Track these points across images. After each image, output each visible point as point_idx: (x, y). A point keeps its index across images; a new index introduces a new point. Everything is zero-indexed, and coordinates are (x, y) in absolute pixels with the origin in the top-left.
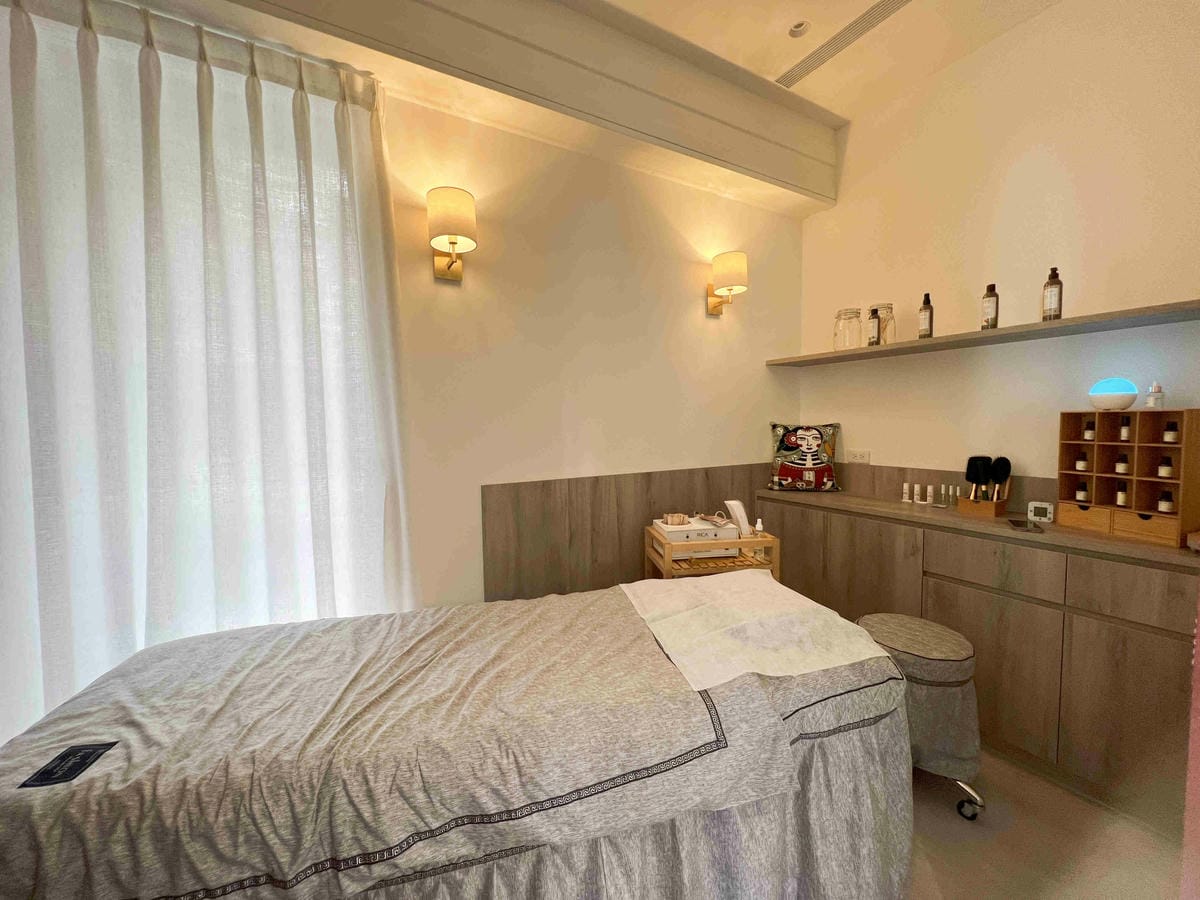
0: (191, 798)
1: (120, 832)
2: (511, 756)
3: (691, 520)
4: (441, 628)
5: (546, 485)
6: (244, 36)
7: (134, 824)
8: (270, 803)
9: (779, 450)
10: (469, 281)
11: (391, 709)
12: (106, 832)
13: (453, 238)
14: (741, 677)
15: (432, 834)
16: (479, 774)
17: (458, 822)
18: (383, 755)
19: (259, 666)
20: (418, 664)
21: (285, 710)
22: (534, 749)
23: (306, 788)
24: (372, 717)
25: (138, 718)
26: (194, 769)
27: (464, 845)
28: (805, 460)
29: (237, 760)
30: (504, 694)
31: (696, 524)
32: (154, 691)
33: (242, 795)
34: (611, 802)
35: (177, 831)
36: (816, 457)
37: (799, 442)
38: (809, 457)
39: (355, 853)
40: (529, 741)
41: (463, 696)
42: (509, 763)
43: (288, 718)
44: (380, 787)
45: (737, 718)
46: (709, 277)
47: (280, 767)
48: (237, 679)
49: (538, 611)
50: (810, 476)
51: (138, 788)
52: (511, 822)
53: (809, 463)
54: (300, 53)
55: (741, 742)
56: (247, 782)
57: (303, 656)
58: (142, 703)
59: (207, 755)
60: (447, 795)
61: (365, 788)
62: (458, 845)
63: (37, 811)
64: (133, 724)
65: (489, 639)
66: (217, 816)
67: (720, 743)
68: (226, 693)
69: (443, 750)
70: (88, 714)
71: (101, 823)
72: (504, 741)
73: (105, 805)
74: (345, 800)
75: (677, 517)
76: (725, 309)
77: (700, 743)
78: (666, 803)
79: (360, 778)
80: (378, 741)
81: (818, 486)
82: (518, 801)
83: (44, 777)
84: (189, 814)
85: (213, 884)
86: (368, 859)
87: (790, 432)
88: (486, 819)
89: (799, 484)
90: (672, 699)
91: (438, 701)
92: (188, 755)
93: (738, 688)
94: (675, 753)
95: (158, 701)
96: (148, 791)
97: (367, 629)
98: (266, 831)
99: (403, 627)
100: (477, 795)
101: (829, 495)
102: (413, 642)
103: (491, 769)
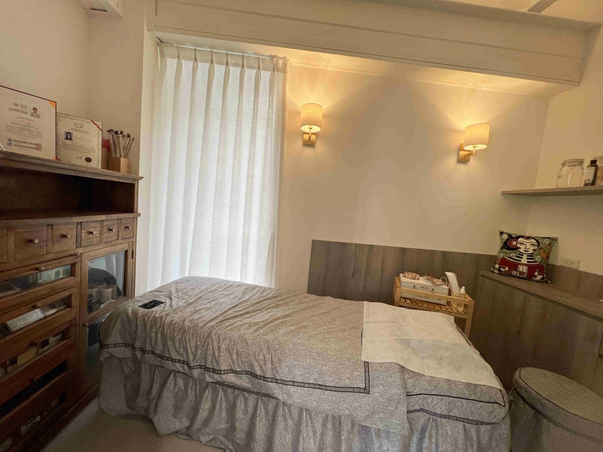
0: (172, 326)
1: (154, 330)
2: (270, 355)
3: (420, 278)
4: (276, 297)
5: (343, 244)
6: (241, 53)
7: (158, 328)
8: (191, 338)
9: (502, 248)
10: (319, 146)
11: (239, 321)
12: (152, 327)
13: (311, 126)
14: (390, 363)
15: (236, 372)
16: (257, 357)
17: (247, 373)
18: (227, 336)
19: (211, 292)
20: (259, 308)
21: (209, 309)
22: (280, 356)
23: (202, 337)
24: (232, 321)
25: (173, 297)
26: (176, 318)
27: (248, 383)
28: (522, 258)
29: (188, 320)
30: (280, 331)
31: (422, 281)
32: (181, 291)
33: (185, 331)
34: (306, 394)
35: (167, 336)
36: (530, 256)
37: (518, 246)
38: (525, 257)
39: (210, 367)
40: (279, 352)
41: (265, 325)
42: (268, 358)
43: (208, 312)
44: (223, 347)
45: (379, 382)
46: (460, 139)
47: (197, 326)
48: (203, 294)
49: (318, 302)
50: (524, 269)
51: (161, 317)
52: (264, 382)
53: (524, 260)
54: (259, 55)
55: (377, 395)
56: (187, 328)
57: (225, 293)
58: (176, 293)
59: (182, 315)
60: (244, 360)
61: (218, 345)
62: (244, 382)
63: (139, 315)
64: (171, 299)
65: (291, 307)
66: (177, 335)
67: (366, 390)
68: (197, 297)
69: (247, 342)
70: (163, 292)
71: (151, 326)
72: (270, 348)
73: (153, 318)
74: (211, 346)
75: (411, 275)
76: (472, 159)
77: (355, 386)
78: (331, 406)
79: (218, 341)
80: (228, 330)
81: (530, 276)
82: (269, 375)
83: (145, 306)
84: (171, 331)
85: (173, 358)
86: (214, 371)
87: (513, 238)
88: (255, 376)
89: (514, 273)
90: (349, 359)
91: (255, 324)
92: (177, 313)
93: (385, 368)
94: (341, 385)
95: (180, 294)
96: (164, 319)
97: (251, 289)
98: (188, 346)
99: (262, 292)
100: (254, 365)
101: (536, 285)
102: (263, 299)
103: (261, 357)
